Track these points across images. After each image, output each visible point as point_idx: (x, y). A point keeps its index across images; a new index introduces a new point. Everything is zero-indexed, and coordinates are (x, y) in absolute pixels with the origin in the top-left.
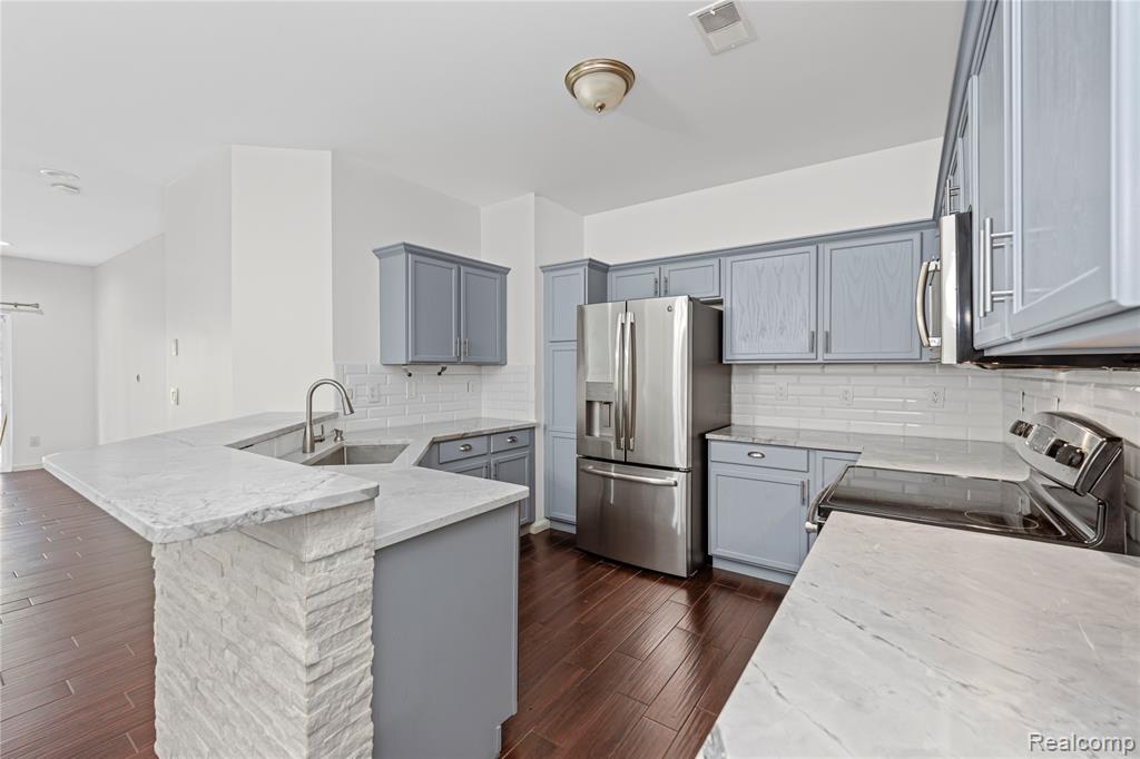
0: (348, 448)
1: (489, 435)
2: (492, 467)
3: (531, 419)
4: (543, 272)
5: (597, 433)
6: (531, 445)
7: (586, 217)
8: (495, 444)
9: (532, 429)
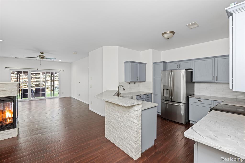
1: (144, 95)
3: (151, 92)
4: (153, 64)
5: (165, 95)
6: (151, 97)
7: (161, 52)
9: (151, 94)
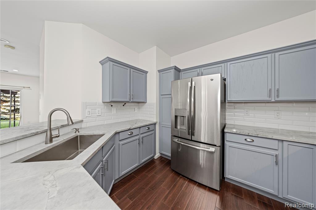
0: (80, 136)
1: (140, 128)
2: (141, 139)
3: (154, 120)
4: (159, 72)
5: (179, 127)
6: (154, 130)
7: (172, 57)
8: (142, 130)
9: (155, 124)
